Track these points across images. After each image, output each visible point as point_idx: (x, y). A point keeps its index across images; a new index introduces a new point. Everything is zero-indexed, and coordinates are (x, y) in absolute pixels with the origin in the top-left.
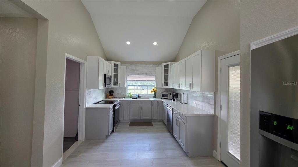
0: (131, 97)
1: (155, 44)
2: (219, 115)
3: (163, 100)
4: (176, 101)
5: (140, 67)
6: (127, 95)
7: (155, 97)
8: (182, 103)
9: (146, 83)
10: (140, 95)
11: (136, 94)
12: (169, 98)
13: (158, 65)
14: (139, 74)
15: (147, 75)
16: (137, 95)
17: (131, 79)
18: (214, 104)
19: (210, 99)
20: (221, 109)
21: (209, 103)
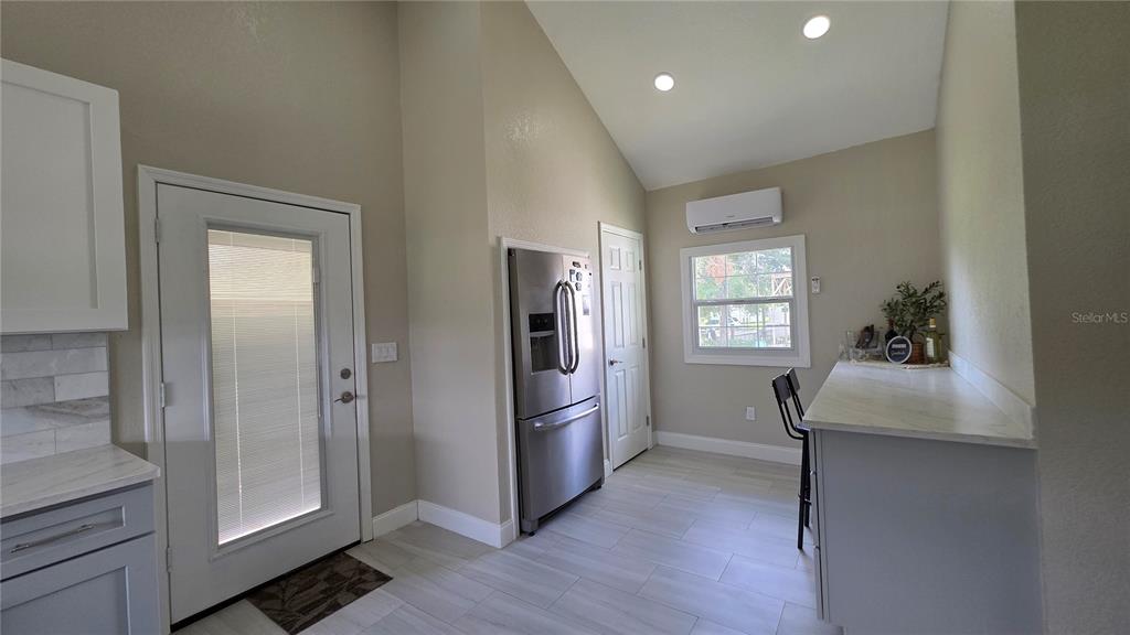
18: (106, 392)
19: (52, 378)
20: (168, 400)
21: (50, 400)
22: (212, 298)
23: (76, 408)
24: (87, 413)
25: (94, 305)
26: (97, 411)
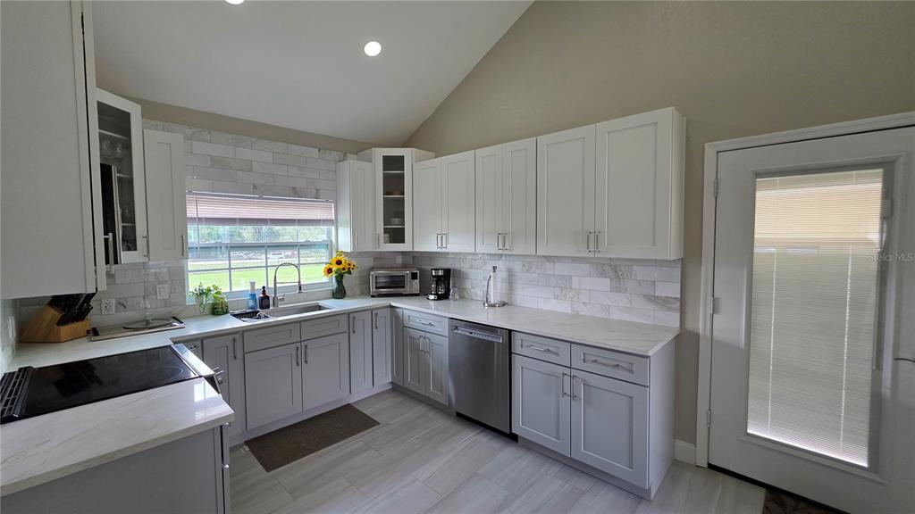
0: (217, 310)
1: (373, 49)
2: (705, 329)
3: (395, 302)
4: (452, 301)
5: (260, 155)
6: (190, 301)
7: (340, 293)
8: (493, 306)
9: (288, 234)
10: (270, 294)
11: (249, 288)
12: (407, 290)
13: (345, 154)
14: (255, 187)
15: (296, 193)
16: (253, 296)
17: (206, 210)
18: (679, 296)
19: (654, 282)
20: (715, 310)
21: (653, 294)
22: (756, 236)
23: (664, 301)
24: (669, 306)
25: (654, 245)
26: (673, 306)
